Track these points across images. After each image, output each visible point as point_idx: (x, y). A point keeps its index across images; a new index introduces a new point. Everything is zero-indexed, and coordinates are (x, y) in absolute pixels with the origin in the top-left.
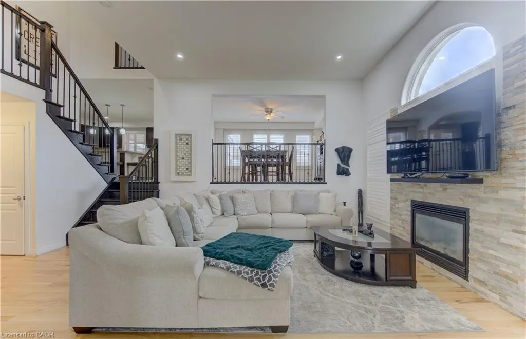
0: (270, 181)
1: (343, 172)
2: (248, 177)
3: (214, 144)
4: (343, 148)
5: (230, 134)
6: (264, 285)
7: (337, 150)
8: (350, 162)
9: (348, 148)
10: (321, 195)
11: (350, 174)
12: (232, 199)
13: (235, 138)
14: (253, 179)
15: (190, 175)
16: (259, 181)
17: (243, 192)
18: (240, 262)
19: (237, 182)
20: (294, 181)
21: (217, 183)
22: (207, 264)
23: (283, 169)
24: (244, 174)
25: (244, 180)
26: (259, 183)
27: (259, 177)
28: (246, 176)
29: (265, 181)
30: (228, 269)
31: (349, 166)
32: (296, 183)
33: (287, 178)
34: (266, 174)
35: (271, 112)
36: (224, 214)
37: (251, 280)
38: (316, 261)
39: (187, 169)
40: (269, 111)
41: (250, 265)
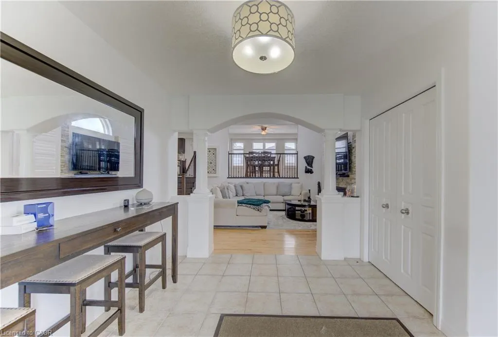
0: (264, 177)
1: (309, 171)
2: (250, 174)
3: (229, 154)
4: (308, 156)
5: (235, 142)
6: (258, 210)
7: (305, 158)
8: (313, 165)
9: (312, 156)
10: (293, 185)
11: (313, 173)
12: (242, 187)
13: (239, 145)
14: (252, 176)
15: (215, 173)
16: (257, 177)
17: (247, 183)
18: (250, 204)
19: (243, 178)
20: (281, 177)
21: (231, 178)
22: (238, 205)
23: (274, 169)
24: (247, 171)
25: (248, 176)
26: (257, 178)
27: (257, 174)
28: (249, 173)
29: (261, 177)
30: (246, 206)
31: (312, 167)
32: (282, 178)
33: (276, 175)
34: (261, 172)
35: (265, 129)
36: (237, 195)
37: (254, 209)
38: (285, 217)
39: (214, 170)
40: (264, 129)
41: (253, 205)
